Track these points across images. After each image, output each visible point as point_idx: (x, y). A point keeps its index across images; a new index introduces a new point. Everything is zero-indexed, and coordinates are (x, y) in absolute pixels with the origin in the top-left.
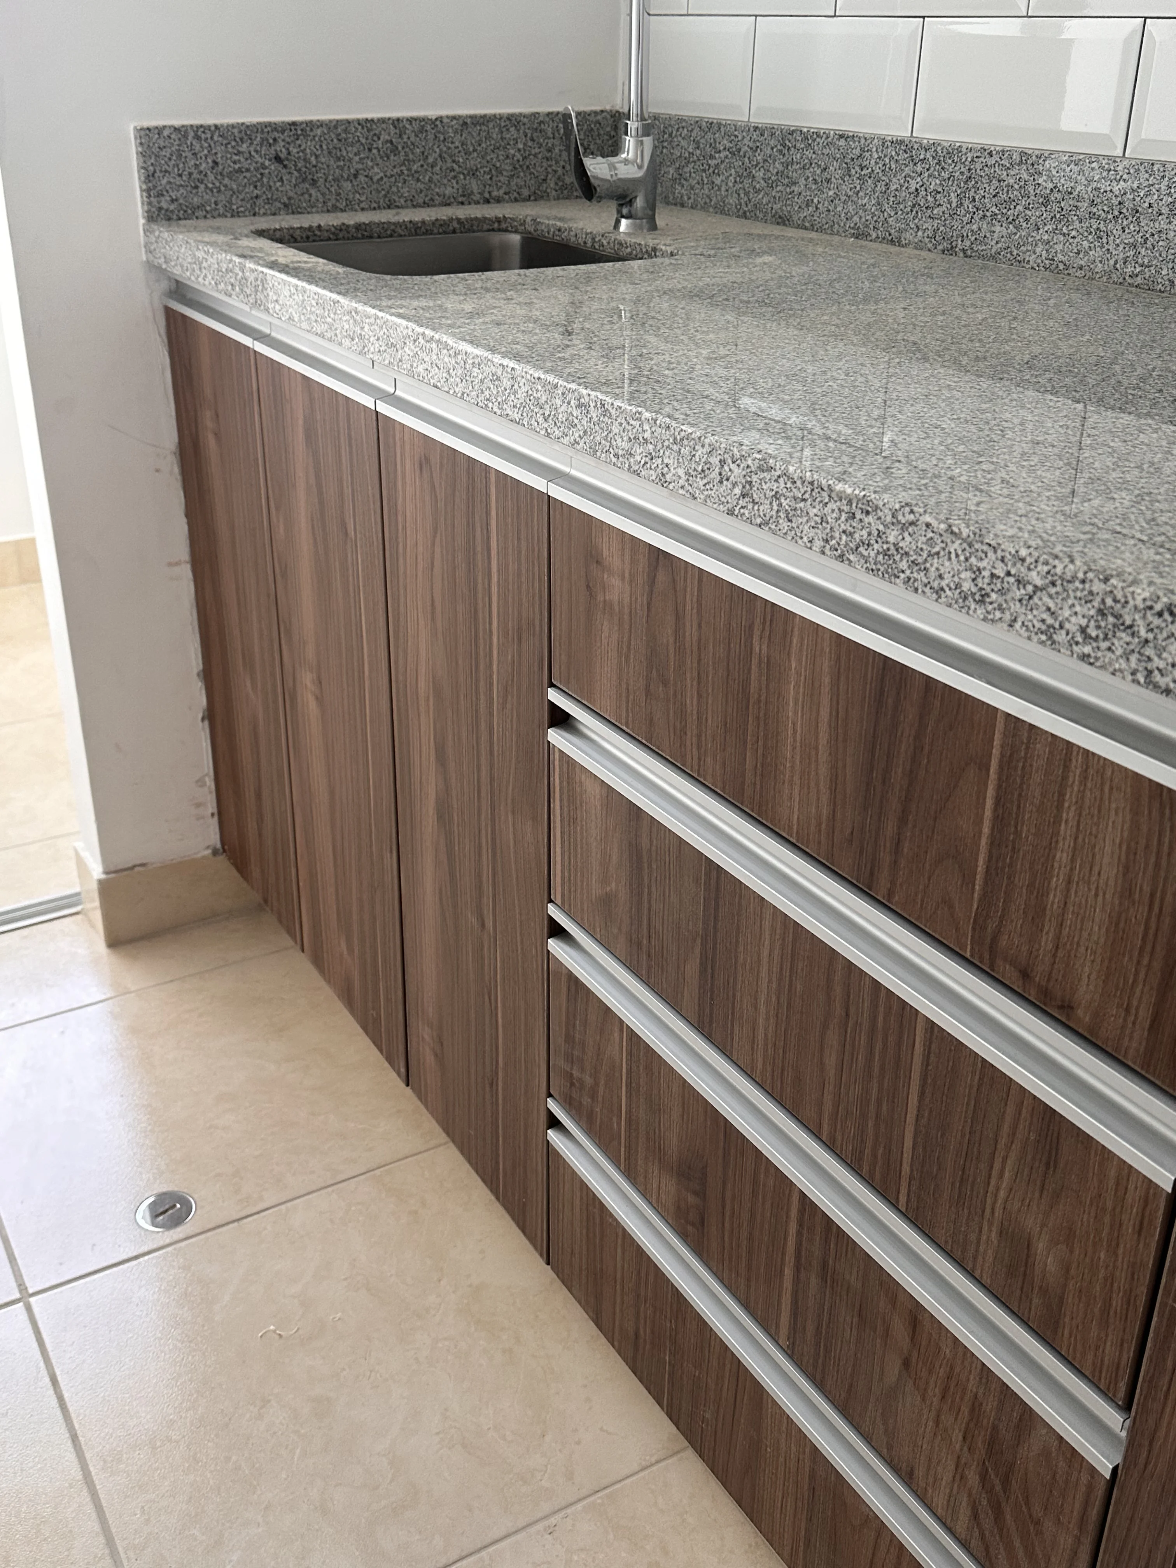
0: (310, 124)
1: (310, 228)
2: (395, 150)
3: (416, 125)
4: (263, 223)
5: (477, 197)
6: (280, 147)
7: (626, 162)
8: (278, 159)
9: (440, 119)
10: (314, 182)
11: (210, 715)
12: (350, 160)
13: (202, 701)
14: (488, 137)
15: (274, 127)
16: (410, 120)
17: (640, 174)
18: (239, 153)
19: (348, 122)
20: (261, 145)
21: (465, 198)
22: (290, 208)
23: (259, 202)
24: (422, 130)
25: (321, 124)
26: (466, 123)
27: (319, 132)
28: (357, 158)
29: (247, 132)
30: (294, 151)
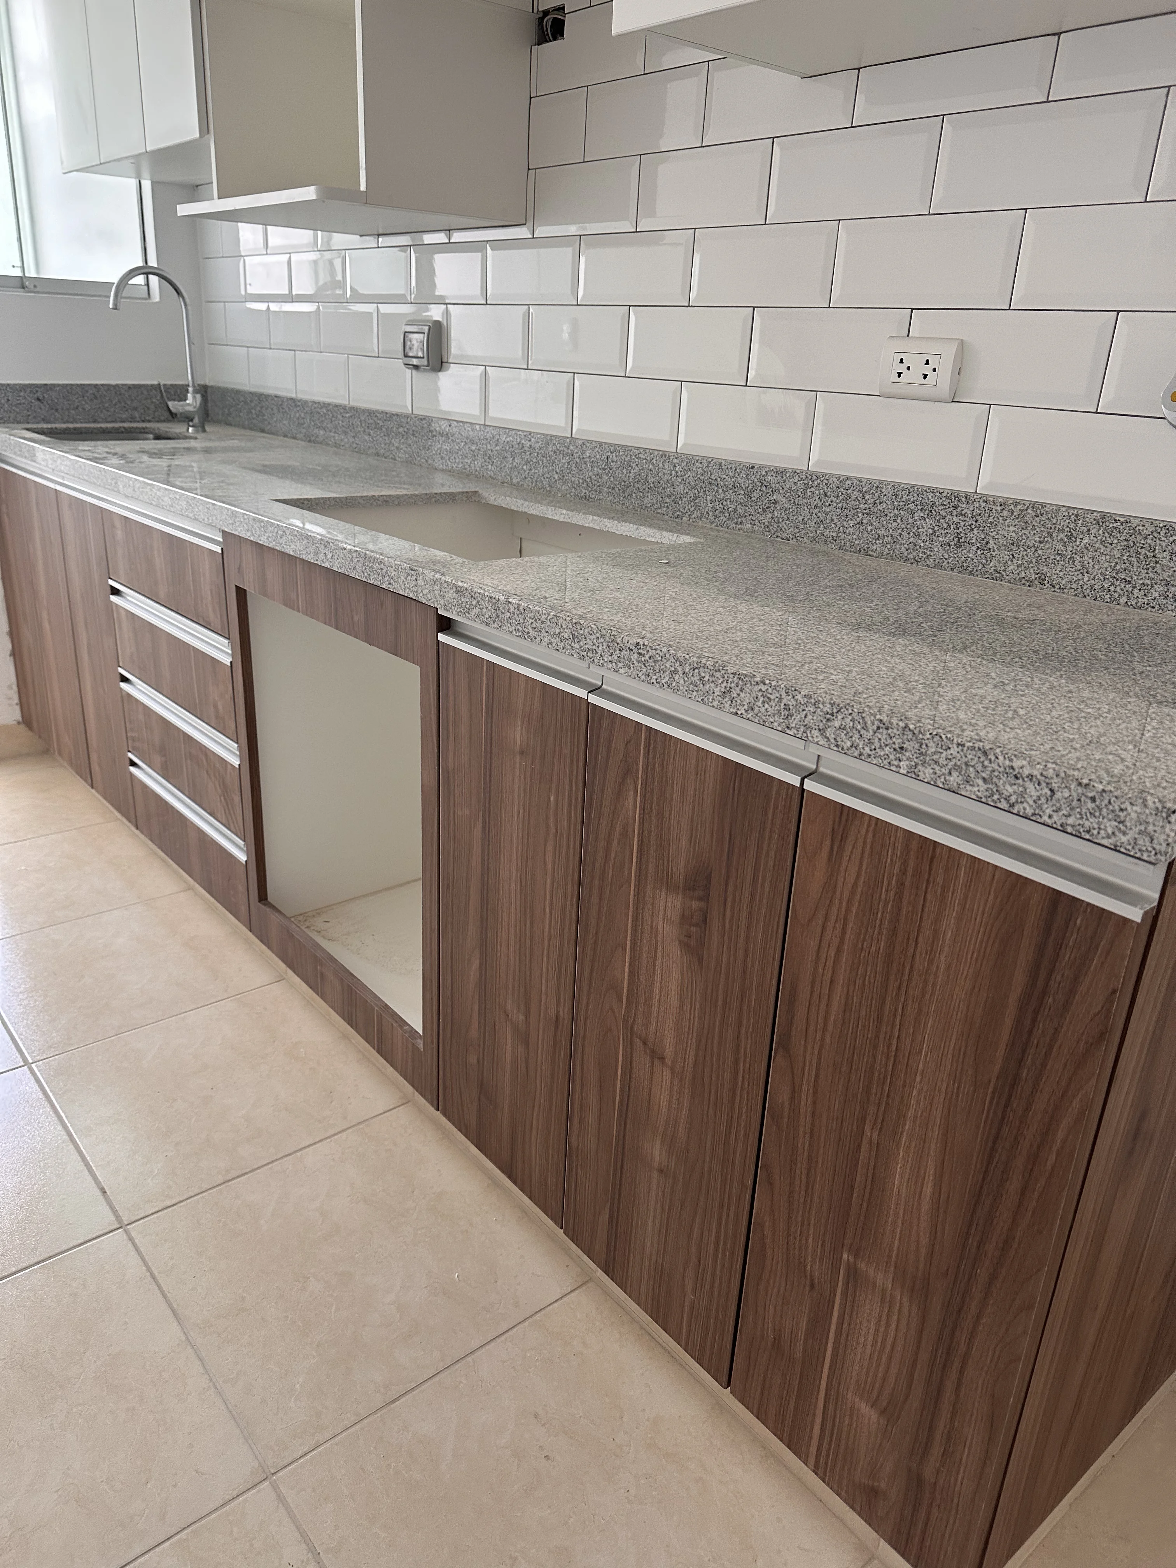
0: (54, 385)
1: (52, 428)
2: (96, 398)
3: (106, 388)
4: (29, 426)
5: (138, 419)
6: (39, 394)
7: (189, 404)
8: (38, 399)
9: (117, 385)
10: (57, 410)
11: (13, 654)
12: (74, 401)
13: (10, 646)
14: (142, 393)
15: (36, 386)
16: (102, 385)
17: (195, 410)
18: (20, 396)
19: (72, 385)
20: (30, 393)
21: (133, 419)
22: (45, 420)
23: (30, 418)
24: (109, 389)
25: (59, 385)
26: (130, 387)
27: (58, 389)
28: (77, 401)
29: (23, 387)
30: (46, 396)
